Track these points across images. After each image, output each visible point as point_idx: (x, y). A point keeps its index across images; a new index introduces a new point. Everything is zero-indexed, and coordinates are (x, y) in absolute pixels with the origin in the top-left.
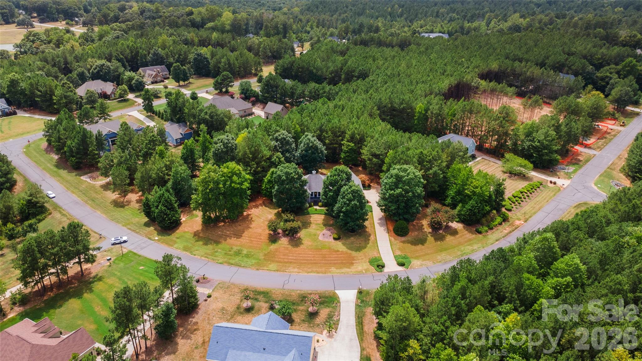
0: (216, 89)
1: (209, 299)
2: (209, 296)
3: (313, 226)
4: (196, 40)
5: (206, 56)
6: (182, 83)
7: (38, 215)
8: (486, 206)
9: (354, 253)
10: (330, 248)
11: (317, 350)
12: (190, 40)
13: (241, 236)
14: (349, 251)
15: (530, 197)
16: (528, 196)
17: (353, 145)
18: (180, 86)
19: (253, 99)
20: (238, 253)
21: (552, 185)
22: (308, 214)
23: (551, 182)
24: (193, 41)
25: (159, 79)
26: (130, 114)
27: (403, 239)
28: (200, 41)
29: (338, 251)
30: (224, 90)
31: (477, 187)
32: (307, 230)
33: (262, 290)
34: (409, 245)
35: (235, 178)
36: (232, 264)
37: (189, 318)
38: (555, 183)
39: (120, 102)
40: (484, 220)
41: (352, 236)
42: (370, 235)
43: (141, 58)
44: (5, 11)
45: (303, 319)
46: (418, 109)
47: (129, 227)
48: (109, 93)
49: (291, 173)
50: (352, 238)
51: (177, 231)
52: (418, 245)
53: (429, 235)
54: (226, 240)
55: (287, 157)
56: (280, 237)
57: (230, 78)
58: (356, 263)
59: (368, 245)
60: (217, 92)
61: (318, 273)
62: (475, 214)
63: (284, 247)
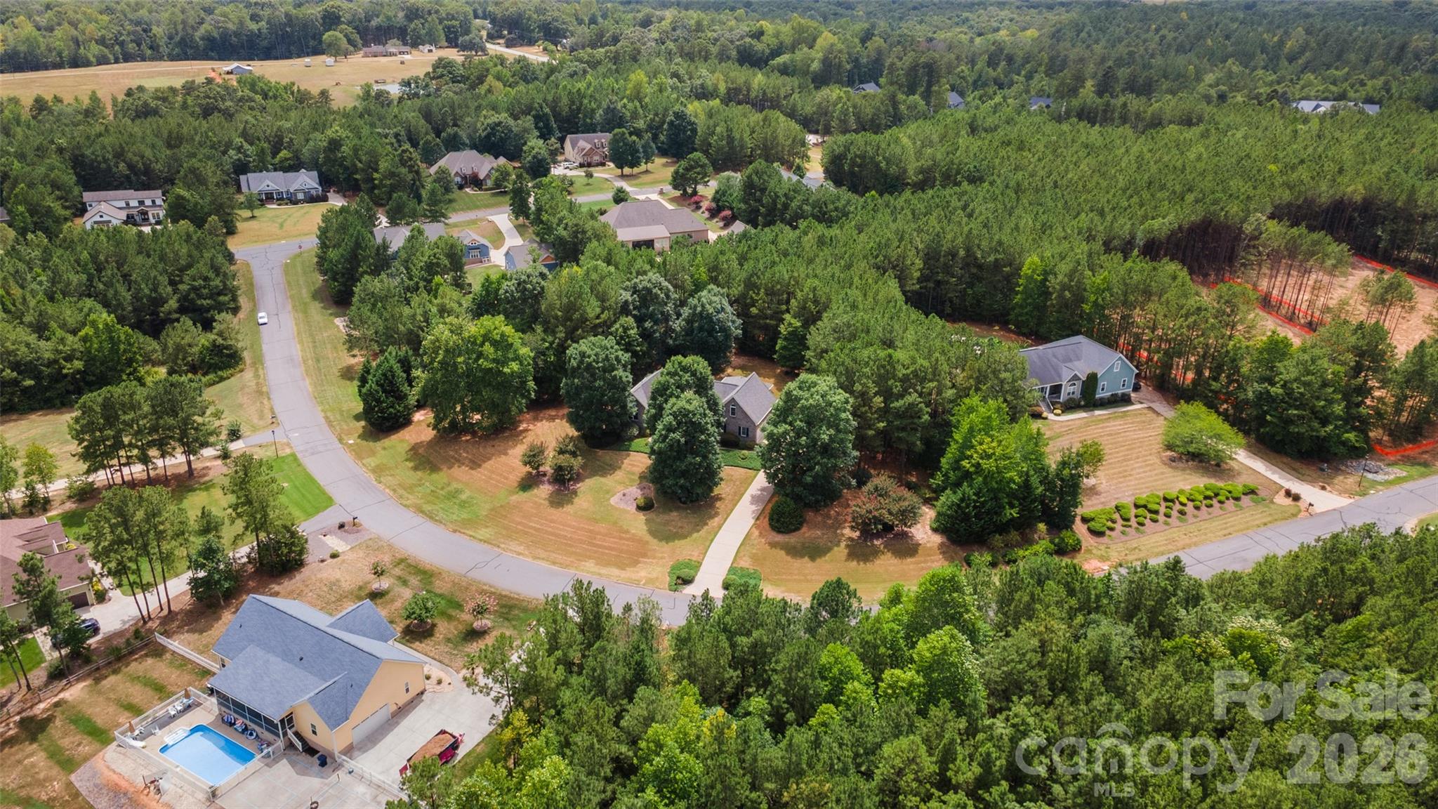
0: (675, 188)
1: (330, 560)
2: (334, 556)
3: (619, 475)
4: (722, 88)
5: (693, 119)
6: (627, 170)
7: (221, 369)
8: (1012, 506)
9: (654, 543)
10: (615, 523)
11: (424, 697)
12: (710, 88)
13: (480, 466)
14: (648, 538)
15: (1189, 517)
16: (1182, 513)
17: (799, 324)
18: (623, 176)
19: (727, 213)
20: (453, 495)
21: (1289, 501)
22: (628, 450)
23: (1288, 493)
24: (716, 89)
25: (597, 158)
26: (490, 218)
27: (780, 538)
28: (729, 90)
29: (627, 532)
30: (689, 191)
31: (989, 457)
32: (603, 480)
33: (428, 567)
34: (783, 552)
35: (488, 349)
36: (422, 512)
37: (272, 583)
38: (1296, 498)
39: (494, 195)
40: (998, 540)
41: (678, 509)
42: (717, 514)
43: (585, 116)
44: (454, 23)
45: (450, 636)
46: (1026, 270)
47: (329, 414)
48: (482, 176)
49: (589, 357)
50: (675, 514)
51: (393, 437)
52: (802, 556)
53: (843, 544)
54: (450, 468)
55: (645, 329)
56: (542, 483)
57: (703, 166)
58: (645, 563)
59: (695, 535)
60: (678, 193)
61: (554, 563)
62: (966, 518)
63: (535, 503)
